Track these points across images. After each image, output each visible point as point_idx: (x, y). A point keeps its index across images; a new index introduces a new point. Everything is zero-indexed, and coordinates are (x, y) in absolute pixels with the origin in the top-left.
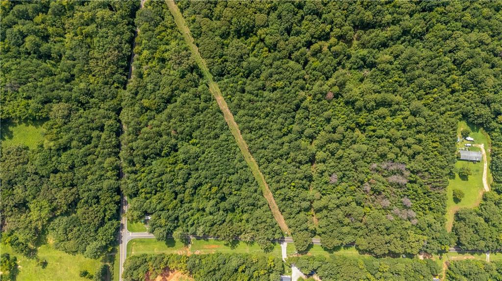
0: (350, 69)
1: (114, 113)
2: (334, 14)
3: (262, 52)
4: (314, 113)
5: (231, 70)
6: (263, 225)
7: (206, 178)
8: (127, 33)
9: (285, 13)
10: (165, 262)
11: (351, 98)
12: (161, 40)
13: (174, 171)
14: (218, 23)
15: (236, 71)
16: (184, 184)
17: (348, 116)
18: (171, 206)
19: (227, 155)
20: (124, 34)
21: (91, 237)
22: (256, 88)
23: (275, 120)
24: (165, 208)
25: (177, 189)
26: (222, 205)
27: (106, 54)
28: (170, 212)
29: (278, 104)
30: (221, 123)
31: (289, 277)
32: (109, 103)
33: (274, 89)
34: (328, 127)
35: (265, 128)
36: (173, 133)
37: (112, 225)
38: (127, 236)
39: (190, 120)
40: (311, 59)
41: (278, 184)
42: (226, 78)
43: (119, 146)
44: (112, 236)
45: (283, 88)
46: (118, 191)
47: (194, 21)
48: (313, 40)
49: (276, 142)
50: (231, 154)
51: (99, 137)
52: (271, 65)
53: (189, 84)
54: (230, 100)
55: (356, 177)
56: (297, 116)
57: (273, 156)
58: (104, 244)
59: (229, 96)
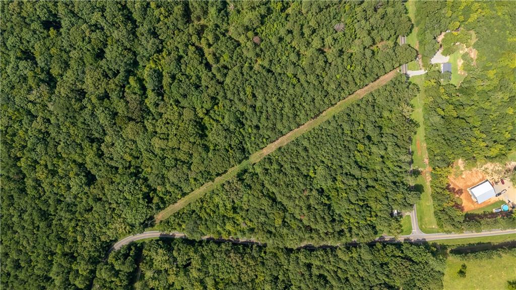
0: (228, 24)
1: (291, 255)
2: (179, 43)
3: (219, 112)
4: (274, 54)
5: (238, 140)
6: (393, 94)
7: (350, 157)
8: (211, 247)
9: (181, 91)
10: (442, 191)
11: (258, 18)
12: (214, 212)
13: (346, 190)
14: (195, 155)
15: (240, 135)
16: (357, 179)
17: (275, 21)
18: (383, 190)
19: (324, 137)
20: (213, 249)
21: (424, 267)
22: (255, 113)
23: (285, 92)
24: (385, 195)
25: (364, 186)
26: (375, 139)
27: (234, 265)
28: (389, 190)
29: (269, 91)
30: (292, 146)
31: (442, 65)
32: (283, 259)
33: (254, 96)
34: (288, 39)
35: (293, 101)
36: (307, 193)
37: (408, 248)
38: (416, 234)
39: (292, 177)
40: (222, 62)
41: (350, 82)
42: (247, 145)
43: (324, 248)
44: (421, 247)
45: (252, 86)
46: (372, 245)
47: (195, 179)
48: (204, 61)
49: (306, 88)
50: (323, 133)
51: (319, 268)
52: (231, 101)
53: (256, 181)
54: (268, 139)
55: (336, 6)
56: (279, 70)
57: (322, 91)
58: (429, 254)
59: (264, 140)
